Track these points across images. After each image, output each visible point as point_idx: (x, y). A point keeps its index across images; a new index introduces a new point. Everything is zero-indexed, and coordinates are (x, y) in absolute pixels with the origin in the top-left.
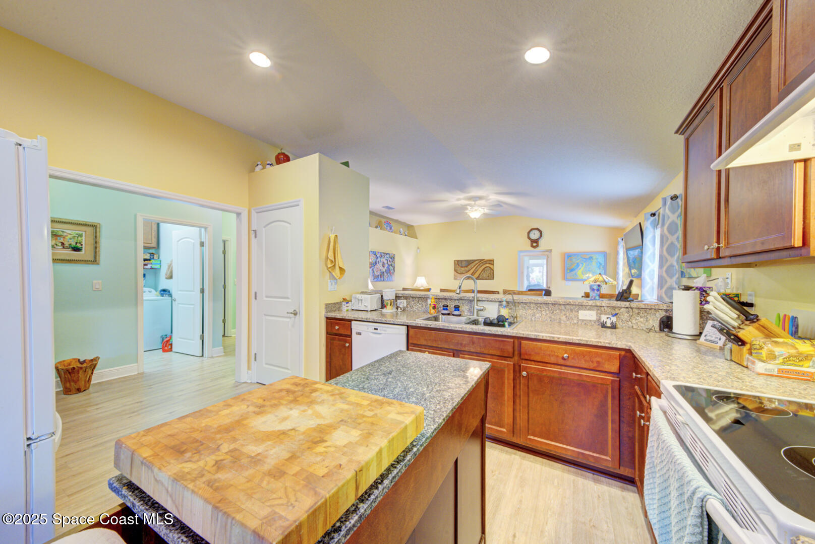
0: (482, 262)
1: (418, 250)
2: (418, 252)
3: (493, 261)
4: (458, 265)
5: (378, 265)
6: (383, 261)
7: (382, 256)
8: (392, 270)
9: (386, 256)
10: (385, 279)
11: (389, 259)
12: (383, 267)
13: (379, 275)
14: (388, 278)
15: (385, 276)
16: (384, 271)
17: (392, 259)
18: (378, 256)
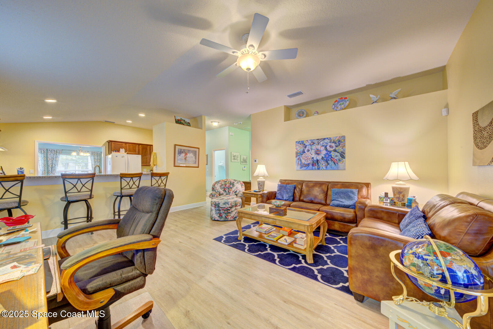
5: (307, 154)
6: (316, 149)
7: (314, 143)
8: (336, 156)
9: (322, 143)
10: (321, 167)
11: (329, 144)
12: (316, 155)
13: (309, 164)
14: (329, 166)
15: (322, 164)
16: (318, 159)
17: (338, 144)
18: (307, 144)
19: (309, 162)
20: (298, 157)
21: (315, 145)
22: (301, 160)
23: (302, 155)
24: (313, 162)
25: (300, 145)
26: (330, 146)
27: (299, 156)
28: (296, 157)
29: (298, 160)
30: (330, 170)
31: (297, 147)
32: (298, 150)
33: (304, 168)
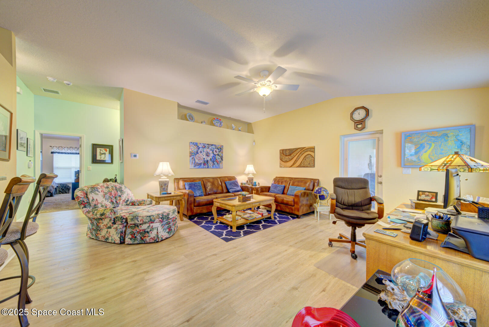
0: (303, 150)
1: (254, 143)
2: (254, 144)
3: (314, 148)
4: (283, 154)
5: (200, 155)
6: (207, 151)
7: (205, 147)
8: (219, 159)
9: (210, 147)
10: (210, 166)
11: (215, 149)
12: (207, 157)
13: (201, 163)
14: (214, 166)
15: (210, 164)
16: (208, 160)
17: (220, 150)
18: (200, 146)
19: (201, 162)
20: (192, 157)
21: (206, 148)
22: (194, 160)
23: (196, 155)
24: (204, 162)
25: (194, 146)
26: (216, 151)
27: (193, 155)
28: (190, 156)
29: (192, 159)
30: (215, 168)
31: (192, 147)
32: (193, 150)
33: (197, 166)
